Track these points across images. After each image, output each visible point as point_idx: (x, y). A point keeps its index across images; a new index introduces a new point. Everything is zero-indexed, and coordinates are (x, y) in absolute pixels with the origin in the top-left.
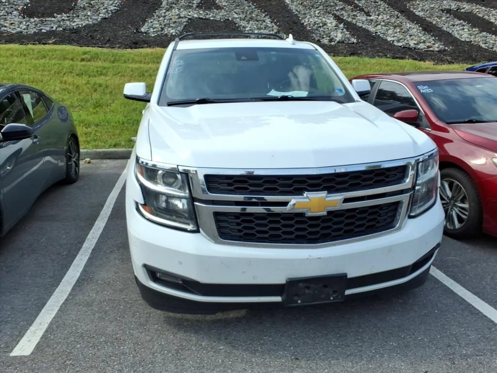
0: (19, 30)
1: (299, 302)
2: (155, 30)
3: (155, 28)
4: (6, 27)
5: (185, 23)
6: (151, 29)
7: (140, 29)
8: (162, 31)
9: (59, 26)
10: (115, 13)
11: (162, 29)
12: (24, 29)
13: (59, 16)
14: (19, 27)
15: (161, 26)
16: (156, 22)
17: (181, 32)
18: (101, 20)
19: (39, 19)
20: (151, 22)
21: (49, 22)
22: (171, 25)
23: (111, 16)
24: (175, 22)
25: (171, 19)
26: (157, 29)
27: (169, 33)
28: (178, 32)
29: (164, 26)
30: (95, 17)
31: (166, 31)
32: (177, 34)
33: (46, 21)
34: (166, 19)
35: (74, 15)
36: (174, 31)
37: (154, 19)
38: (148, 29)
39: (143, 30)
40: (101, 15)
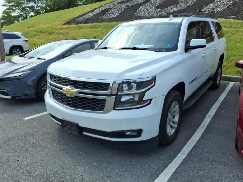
0: (150, 15)
1: (65, 129)
2: (209, 10)
3: (210, 9)
4: (146, 14)
5: (230, 4)
6: (208, 9)
7: (202, 10)
8: (213, 10)
9: (166, 12)
10: (196, 2)
11: (214, 9)
12: (152, 15)
13: (169, 7)
14: (151, 14)
15: (214, 7)
16: (213, 5)
17: (224, 10)
18: (186, 7)
19: (160, 10)
20: (210, 5)
21: (163, 10)
22: (220, 6)
23: (192, 4)
24: (224, 4)
25: (224, 3)
26: (211, 9)
27: (216, 11)
28: (222, 10)
29: (216, 7)
30: (184, 6)
31: (215, 10)
32: (221, 11)
33: (162, 10)
34: (220, 3)
35: (175, 6)
36: (220, 9)
37: (213, 4)
38: (206, 9)
39: (203, 10)
40: (187, 5)
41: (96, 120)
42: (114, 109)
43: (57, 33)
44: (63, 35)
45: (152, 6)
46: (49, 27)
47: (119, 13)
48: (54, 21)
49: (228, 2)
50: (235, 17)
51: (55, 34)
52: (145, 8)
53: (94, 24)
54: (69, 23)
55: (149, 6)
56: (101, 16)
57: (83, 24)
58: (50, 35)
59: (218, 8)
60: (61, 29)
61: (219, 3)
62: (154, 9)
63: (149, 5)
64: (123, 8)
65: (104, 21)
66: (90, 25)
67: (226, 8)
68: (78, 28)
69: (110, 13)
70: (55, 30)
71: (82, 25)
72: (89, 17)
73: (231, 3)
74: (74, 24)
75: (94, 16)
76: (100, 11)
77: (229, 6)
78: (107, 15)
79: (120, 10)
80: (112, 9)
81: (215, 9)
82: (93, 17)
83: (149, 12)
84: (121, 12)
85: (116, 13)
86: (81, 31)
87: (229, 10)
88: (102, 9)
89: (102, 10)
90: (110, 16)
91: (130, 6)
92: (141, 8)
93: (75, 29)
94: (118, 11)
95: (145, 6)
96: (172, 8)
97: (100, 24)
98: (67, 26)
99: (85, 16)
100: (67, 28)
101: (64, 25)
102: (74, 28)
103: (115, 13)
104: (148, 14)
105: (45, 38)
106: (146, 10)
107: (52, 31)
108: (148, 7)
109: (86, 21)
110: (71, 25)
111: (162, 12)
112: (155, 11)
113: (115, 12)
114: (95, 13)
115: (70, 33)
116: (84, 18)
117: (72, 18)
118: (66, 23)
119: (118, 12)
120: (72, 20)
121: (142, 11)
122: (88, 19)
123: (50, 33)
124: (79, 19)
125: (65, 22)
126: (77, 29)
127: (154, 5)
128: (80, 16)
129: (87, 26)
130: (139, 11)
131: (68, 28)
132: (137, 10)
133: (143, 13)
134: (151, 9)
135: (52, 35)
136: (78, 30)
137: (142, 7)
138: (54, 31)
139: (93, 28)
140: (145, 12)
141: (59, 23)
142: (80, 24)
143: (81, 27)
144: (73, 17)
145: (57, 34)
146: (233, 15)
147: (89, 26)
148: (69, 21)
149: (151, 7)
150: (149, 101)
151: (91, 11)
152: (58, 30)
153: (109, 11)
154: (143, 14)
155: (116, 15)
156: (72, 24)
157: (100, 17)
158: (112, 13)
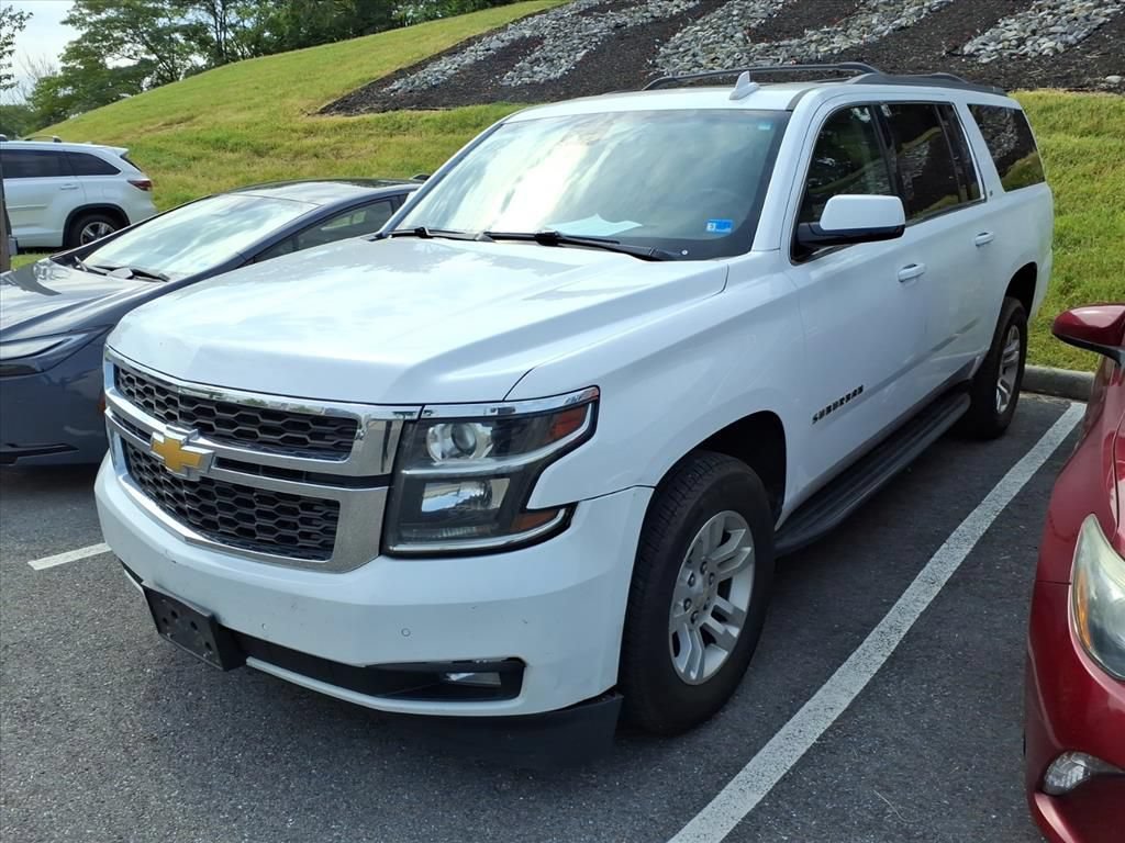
0: (718, 69)
2: (1001, 46)
3: (1002, 42)
4: (701, 66)
5: (1102, 20)
6: (993, 43)
7: (964, 46)
8: (1018, 46)
9: (792, 57)
10: (937, 11)
11: (1022, 41)
13: (810, 32)
14: (722, 66)
15: (1022, 34)
16: (1017, 26)
17: (1072, 46)
18: (889, 34)
19: (767, 45)
20: (1006, 25)
21: (781, 49)
22: (1052, 29)
23: (920, 21)
24: (1076, 19)
25: (1072, 12)
26: (1007, 43)
27: (1034, 51)
28: (1060, 47)
29: (1034, 32)
30: (880, 28)
31: (1028, 48)
32: (1056, 51)
33: (777, 47)
34: (1055, 12)
35: (839, 29)
36: (1052, 44)
37: (1020, 18)
38: (984, 44)
39: (968, 48)
40: (898, 22)
41: (295, 602)
42: (383, 551)
43: (290, 149)
44: (315, 160)
45: (734, 26)
46: (256, 124)
47: (578, 59)
48: (283, 96)
49: (1094, 11)
50: (1121, 83)
51: (278, 156)
52: (697, 39)
53: (456, 112)
54: (345, 105)
55: (720, 26)
56: (492, 72)
57: (409, 111)
58: (257, 159)
59: (1042, 41)
60: (310, 132)
61: (1049, 14)
62: (741, 43)
63: (720, 22)
64: (595, 35)
65: (504, 97)
66: (438, 114)
67: (1084, 38)
68: (386, 128)
69: (537, 61)
70: (283, 137)
71: (404, 115)
72: (438, 79)
73: (1107, 15)
74: (371, 110)
75: (462, 71)
76: (491, 52)
77: (1095, 26)
78: (522, 70)
79: (585, 48)
80: (545, 42)
81: (1029, 43)
82: (456, 79)
83: (713, 56)
84: (586, 55)
85: (563, 61)
86: (399, 144)
87: (1093, 49)
88: (503, 41)
89: (501, 45)
90: (535, 73)
91: (631, 27)
92: (680, 39)
93: (371, 132)
94: (573, 53)
95: (698, 28)
96: (821, 39)
97: (487, 110)
98: (339, 118)
99: (421, 74)
100: (336, 130)
101: (322, 112)
102: (366, 128)
103: (560, 58)
104: (711, 65)
105: (236, 174)
106: (704, 46)
107: (265, 141)
108: (715, 33)
109: (426, 98)
110: (355, 115)
111: (776, 54)
112: (741, 52)
113: (560, 54)
114: (468, 58)
115: (346, 153)
116: (417, 83)
117: (363, 81)
118: (335, 103)
119: (572, 57)
120: (362, 89)
121: (681, 50)
122: (435, 86)
123: (259, 153)
124: (396, 85)
125: (328, 99)
126: (378, 135)
127: (742, 21)
128: (400, 73)
129: (425, 118)
130: (669, 51)
131: (342, 127)
132: (661, 45)
133: (686, 59)
134: (724, 42)
135: (266, 160)
136: (382, 139)
137: (684, 30)
138: (279, 141)
139: (453, 131)
140: (694, 55)
141: (302, 104)
142: (397, 109)
143: (397, 126)
144: (367, 76)
145: (290, 155)
146: (1114, 74)
147: (434, 120)
148: (350, 96)
149: (728, 31)
150: (562, 513)
151: (453, 52)
152: (294, 135)
153: (532, 52)
154: (688, 67)
155: (564, 69)
156: (362, 110)
157: (489, 78)
158: (545, 59)
